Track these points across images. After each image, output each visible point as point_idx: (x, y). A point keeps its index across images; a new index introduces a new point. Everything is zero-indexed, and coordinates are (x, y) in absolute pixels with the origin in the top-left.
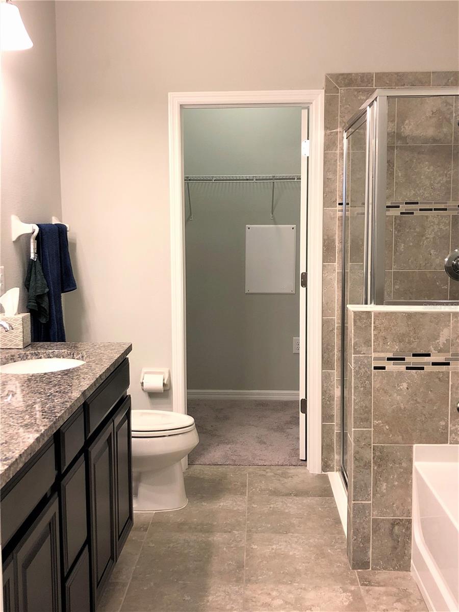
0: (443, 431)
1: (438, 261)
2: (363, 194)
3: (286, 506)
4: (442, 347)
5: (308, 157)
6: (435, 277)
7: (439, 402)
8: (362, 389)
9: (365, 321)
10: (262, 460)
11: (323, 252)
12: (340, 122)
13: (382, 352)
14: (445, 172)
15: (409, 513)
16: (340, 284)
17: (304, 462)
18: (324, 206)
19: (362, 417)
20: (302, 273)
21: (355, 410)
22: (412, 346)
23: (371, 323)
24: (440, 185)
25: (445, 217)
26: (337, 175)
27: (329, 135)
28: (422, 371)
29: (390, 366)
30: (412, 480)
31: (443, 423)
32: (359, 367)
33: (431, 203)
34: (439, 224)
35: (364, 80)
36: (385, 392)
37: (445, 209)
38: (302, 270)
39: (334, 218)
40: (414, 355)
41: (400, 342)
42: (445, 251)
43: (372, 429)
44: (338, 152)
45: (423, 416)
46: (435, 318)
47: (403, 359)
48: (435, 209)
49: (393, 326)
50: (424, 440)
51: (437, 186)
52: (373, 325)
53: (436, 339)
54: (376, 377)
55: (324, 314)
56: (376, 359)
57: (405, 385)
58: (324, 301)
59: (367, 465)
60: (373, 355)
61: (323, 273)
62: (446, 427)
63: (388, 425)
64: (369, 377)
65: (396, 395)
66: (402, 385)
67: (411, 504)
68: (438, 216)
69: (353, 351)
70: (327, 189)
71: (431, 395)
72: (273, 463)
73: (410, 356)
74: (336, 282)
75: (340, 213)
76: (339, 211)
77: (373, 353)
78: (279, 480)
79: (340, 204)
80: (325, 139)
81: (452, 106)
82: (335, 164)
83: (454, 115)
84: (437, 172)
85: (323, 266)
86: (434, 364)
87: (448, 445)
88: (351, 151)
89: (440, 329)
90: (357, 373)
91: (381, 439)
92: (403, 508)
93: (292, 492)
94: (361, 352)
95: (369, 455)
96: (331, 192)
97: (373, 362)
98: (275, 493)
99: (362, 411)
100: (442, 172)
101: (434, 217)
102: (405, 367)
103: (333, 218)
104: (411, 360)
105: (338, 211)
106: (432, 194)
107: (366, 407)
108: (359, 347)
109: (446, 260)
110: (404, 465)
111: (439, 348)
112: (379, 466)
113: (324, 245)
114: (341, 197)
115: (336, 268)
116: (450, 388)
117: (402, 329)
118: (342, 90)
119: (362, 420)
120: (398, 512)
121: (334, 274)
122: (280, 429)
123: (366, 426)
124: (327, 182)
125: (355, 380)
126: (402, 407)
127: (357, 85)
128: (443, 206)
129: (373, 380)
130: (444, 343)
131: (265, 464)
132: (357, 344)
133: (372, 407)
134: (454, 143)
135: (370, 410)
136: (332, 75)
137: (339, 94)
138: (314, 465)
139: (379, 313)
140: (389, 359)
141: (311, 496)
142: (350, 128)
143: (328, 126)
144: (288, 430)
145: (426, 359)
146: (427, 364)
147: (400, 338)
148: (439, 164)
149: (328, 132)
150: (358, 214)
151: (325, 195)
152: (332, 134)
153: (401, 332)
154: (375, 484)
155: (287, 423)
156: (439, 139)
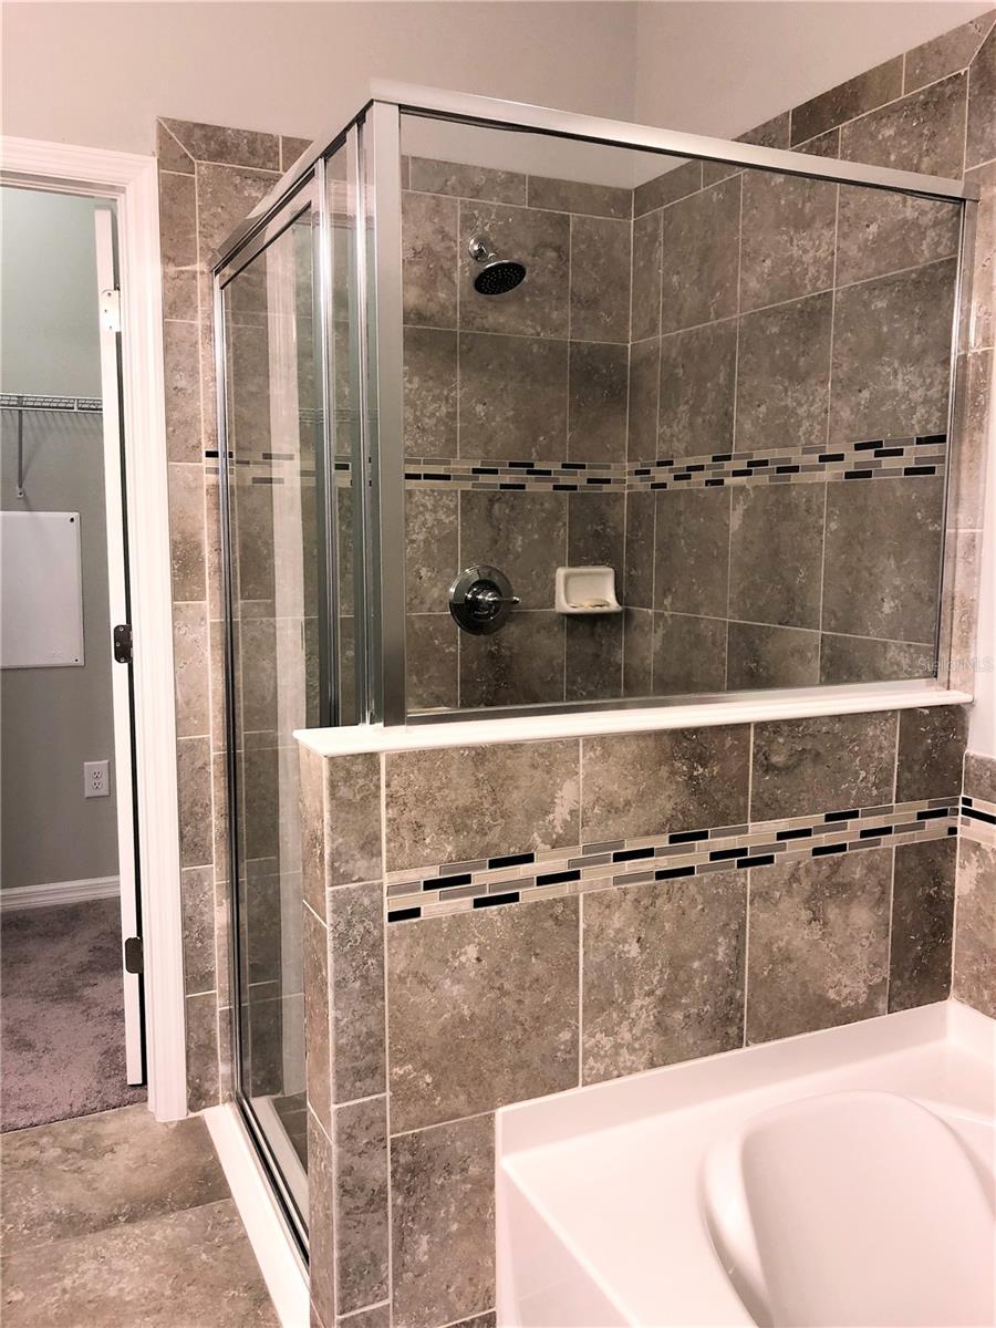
0: (568, 1056)
1: (435, 593)
2: (265, 433)
3: (110, 1271)
4: (561, 832)
5: (118, 336)
6: (431, 629)
7: (556, 981)
8: (358, 984)
9: (361, 782)
10: (25, 1108)
11: (173, 575)
12: (201, 248)
13: (410, 866)
14: (445, 393)
15: (489, 1299)
16: (220, 654)
17: (138, 1091)
18: (170, 457)
19: (360, 1064)
20: (117, 628)
21: (339, 1050)
22: (487, 839)
23: (378, 787)
24: (433, 421)
25: (448, 493)
26: (198, 382)
27: (174, 279)
28: (513, 904)
29: (434, 906)
30: (493, 1208)
31: (566, 1035)
32: (349, 922)
33: (418, 462)
34: (434, 511)
35: (255, 149)
36: (421, 982)
37: (447, 478)
38: (117, 618)
39: (196, 488)
40: (494, 864)
41: (456, 832)
42: (448, 570)
43: (388, 1094)
44: (199, 323)
45: (518, 1027)
46: (542, 755)
47: (467, 879)
48: (427, 477)
49: (440, 789)
50: (523, 1091)
51: (429, 422)
52: (383, 792)
53: (547, 813)
54: (394, 944)
55: (180, 730)
56: (395, 890)
57: (472, 951)
58: (179, 698)
59: (377, 1200)
60: (388, 879)
61: (174, 627)
62: (574, 1042)
63: (431, 1071)
64: (376, 947)
65: (448, 982)
66: (465, 953)
67: (492, 1272)
68: (433, 491)
69: (327, 877)
70: (176, 415)
71: (538, 967)
72: (58, 1112)
73: (484, 868)
74: (209, 648)
75: (213, 476)
76: (209, 471)
77: (385, 875)
78: (79, 1170)
79: (209, 454)
80: (164, 287)
81: (455, 242)
82: (193, 354)
83: (460, 264)
84: (427, 391)
85: (175, 609)
86: (542, 881)
87: (579, 1090)
88: (231, 325)
89: (555, 784)
90: (342, 938)
91: (412, 1116)
92: (473, 1289)
93: (120, 1206)
94: (352, 875)
95: (382, 1169)
96: (186, 423)
97: (386, 899)
98: (74, 1224)
99: (358, 1048)
100: (438, 391)
101: (425, 493)
102: (470, 900)
103: (192, 490)
104: (485, 878)
105: (206, 474)
106: (420, 441)
107: (370, 1034)
108: (347, 862)
109: (452, 590)
110: (474, 1170)
111: (554, 836)
112: (409, 1192)
113: (174, 557)
114: (213, 437)
115: (208, 615)
116: (581, 941)
117: (462, 792)
118: (203, 168)
119: (358, 1075)
120: (461, 1307)
121: (202, 629)
122: (66, 993)
123: (370, 1091)
124: (174, 397)
125: (336, 961)
126: (466, 1013)
127: (241, 160)
128: (441, 470)
129: (386, 955)
130: (565, 821)
131: (35, 1121)
132: (340, 855)
133: (387, 1030)
134: (461, 328)
135: (381, 1043)
136: (176, 125)
137: (196, 176)
138: (168, 1098)
139: (401, 756)
140: (429, 885)
141: (173, 1211)
142: (225, 265)
143: (171, 254)
144: (87, 992)
145: (522, 870)
146: (525, 883)
147: (457, 822)
148: (430, 372)
149: (172, 269)
150: (255, 480)
151: (171, 429)
152: (182, 276)
153: (460, 803)
154: (400, 1247)
155: (83, 971)
156: (428, 314)
